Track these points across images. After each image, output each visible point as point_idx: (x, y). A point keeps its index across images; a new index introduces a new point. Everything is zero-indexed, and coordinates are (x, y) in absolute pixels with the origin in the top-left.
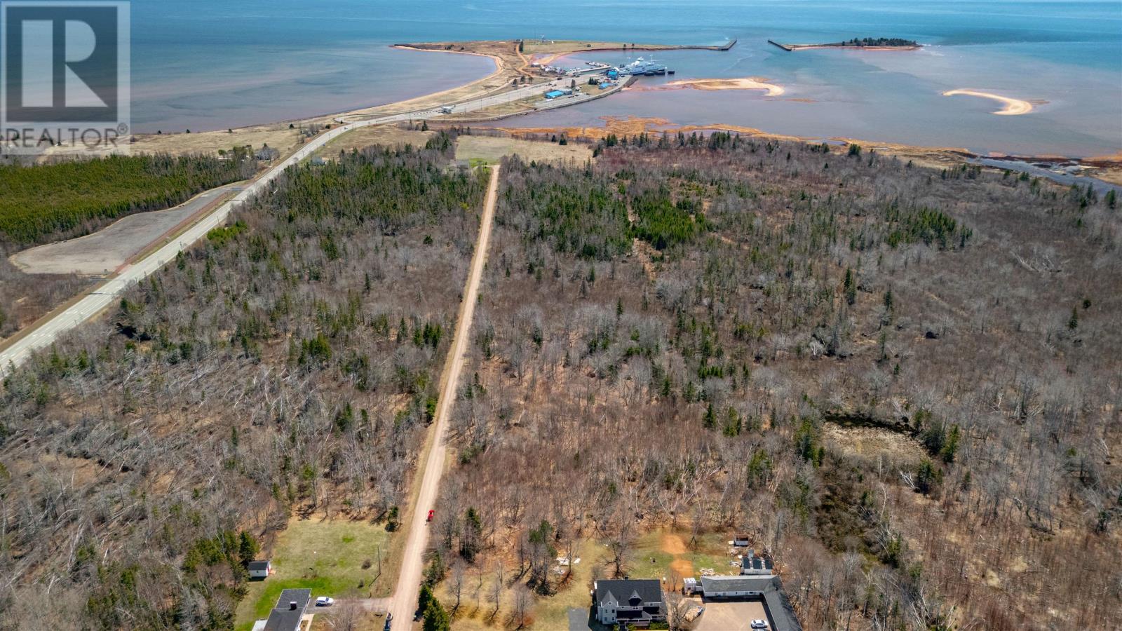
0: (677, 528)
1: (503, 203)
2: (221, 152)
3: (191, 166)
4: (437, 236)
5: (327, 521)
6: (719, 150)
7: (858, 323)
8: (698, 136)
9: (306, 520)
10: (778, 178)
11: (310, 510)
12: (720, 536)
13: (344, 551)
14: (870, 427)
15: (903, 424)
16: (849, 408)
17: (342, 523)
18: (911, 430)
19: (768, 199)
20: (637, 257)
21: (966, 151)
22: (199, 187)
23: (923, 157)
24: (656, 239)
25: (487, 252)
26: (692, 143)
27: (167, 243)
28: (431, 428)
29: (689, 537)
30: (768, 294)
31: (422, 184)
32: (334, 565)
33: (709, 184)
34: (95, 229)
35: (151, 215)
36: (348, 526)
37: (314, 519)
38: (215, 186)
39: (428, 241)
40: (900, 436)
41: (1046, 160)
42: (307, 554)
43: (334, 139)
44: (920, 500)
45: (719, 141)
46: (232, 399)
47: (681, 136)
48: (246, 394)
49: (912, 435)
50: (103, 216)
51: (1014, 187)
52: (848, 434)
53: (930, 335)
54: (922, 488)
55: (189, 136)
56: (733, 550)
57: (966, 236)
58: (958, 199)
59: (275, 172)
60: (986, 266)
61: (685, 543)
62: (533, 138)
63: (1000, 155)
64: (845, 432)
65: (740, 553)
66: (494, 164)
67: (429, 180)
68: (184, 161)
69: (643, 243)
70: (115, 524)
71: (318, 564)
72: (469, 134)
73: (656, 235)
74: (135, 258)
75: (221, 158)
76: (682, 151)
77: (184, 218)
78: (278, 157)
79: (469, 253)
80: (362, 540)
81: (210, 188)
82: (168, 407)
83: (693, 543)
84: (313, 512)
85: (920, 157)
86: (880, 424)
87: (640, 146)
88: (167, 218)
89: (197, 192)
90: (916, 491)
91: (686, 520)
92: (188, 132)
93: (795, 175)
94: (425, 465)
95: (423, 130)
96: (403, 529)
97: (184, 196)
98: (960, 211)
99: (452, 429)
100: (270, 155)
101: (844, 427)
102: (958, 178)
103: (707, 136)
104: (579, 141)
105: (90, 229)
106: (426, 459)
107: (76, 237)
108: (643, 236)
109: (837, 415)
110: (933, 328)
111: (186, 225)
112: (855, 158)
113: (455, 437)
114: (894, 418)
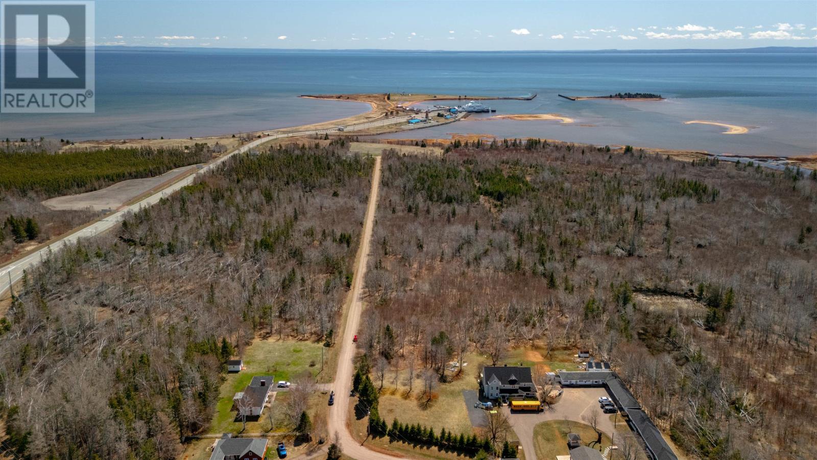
0: (536, 348)
1: (387, 173)
2: (187, 148)
3: (166, 155)
4: (341, 192)
5: (281, 341)
6: (533, 150)
7: (647, 240)
8: (518, 142)
9: (265, 341)
10: (577, 165)
11: (268, 335)
12: (568, 352)
13: (295, 357)
14: (666, 296)
15: (690, 294)
16: (649, 285)
17: (291, 342)
18: (696, 297)
19: (573, 176)
20: (484, 205)
21: (706, 152)
22: (172, 165)
23: (677, 155)
24: (496, 194)
25: (377, 201)
26: (514, 146)
27: (151, 195)
28: (350, 293)
29: (545, 352)
30: (581, 225)
31: (329, 164)
32: (289, 365)
33: (529, 168)
34: (100, 188)
35: (140, 180)
36: (296, 344)
37: (271, 340)
38: (183, 166)
39: (335, 194)
40: (689, 300)
41: (763, 157)
42: (268, 358)
43: (264, 143)
44: (710, 334)
45: (532, 145)
46: (206, 275)
47: (506, 141)
48: (216, 272)
49: (697, 300)
50: (106, 180)
51: (744, 171)
52: (651, 299)
53: (700, 246)
54: (709, 328)
55: (163, 140)
56: (578, 360)
57: (715, 194)
58: (706, 177)
59: (225, 158)
60: (732, 211)
61: (542, 356)
62: (402, 143)
63: (731, 155)
64: (648, 298)
65: (584, 361)
66: (377, 156)
67: (333, 161)
68: (161, 152)
69: (487, 198)
70: (127, 342)
71: (277, 364)
72: (358, 141)
73: (496, 191)
74: (130, 202)
75: (186, 151)
76: (507, 151)
77: (162, 182)
78: (226, 151)
79: (365, 200)
80: (307, 351)
81: (179, 166)
82: (161, 279)
83: (548, 356)
84: (270, 336)
85: (675, 155)
86: (673, 294)
87: (478, 148)
88: (151, 182)
89: (171, 169)
90: (706, 330)
91: (540, 343)
92: (162, 138)
93: (589, 163)
94: (347, 313)
95: (325, 139)
96: (336, 346)
97: (162, 170)
98: (709, 183)
99: (365, 293)
100: (221, 149)
101: (647, 295)
102: (703, 166)
103: (524, 142)
104: (434, 145)
105: (97, 187)
106: (348, 309)
107: (86, 192)
108: (487, 193)
109: (641, 289)
110: (702, 242)
111: (164, 186)
112: (629, 154)
113: (367, 296)
114: (683, 290)
